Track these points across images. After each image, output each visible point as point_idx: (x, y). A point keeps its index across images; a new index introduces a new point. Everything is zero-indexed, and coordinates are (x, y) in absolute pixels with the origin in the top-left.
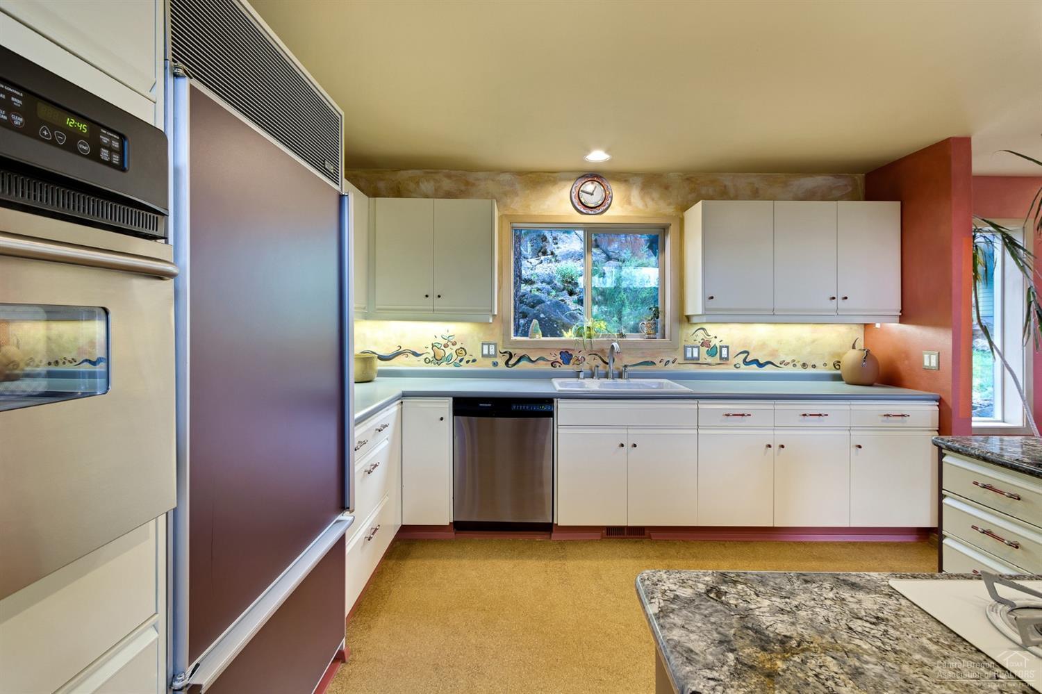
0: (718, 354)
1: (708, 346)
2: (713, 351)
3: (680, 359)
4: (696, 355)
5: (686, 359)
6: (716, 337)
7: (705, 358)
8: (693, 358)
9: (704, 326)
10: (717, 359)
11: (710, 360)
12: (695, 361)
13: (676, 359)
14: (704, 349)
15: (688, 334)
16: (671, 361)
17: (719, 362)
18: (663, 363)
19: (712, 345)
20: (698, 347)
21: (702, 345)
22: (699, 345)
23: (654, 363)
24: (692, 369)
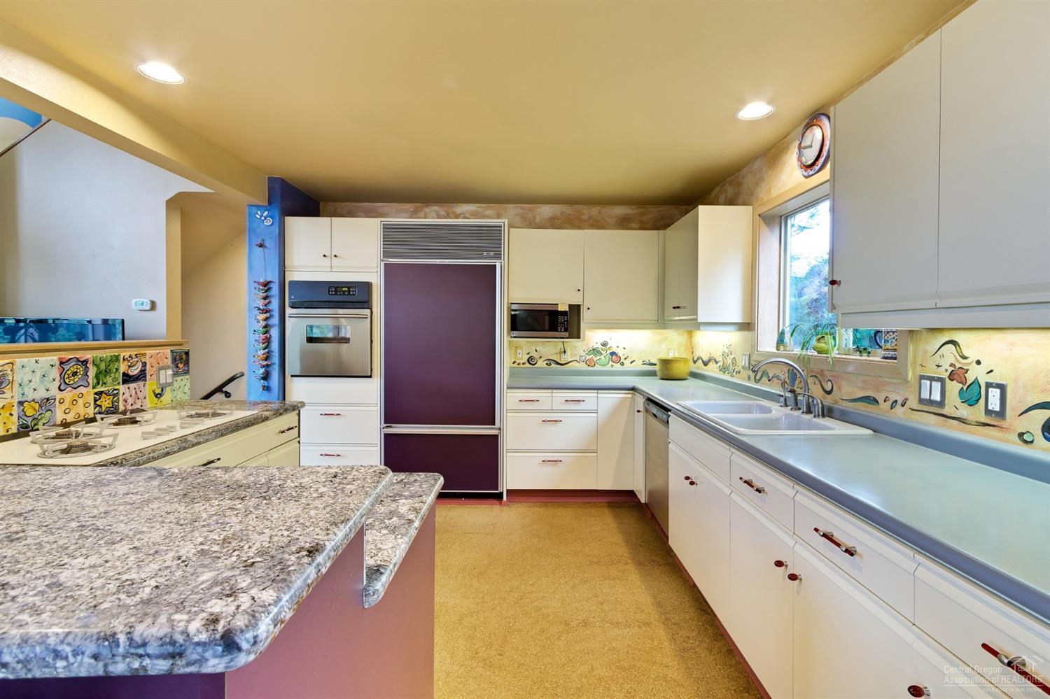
0: (982, 400)
1: (963, 381)
2: (972, 394)
3: (913, 403)
4: (936, 396)
5: (921, 401)
6: (978, 362)
7: (954, 403)
8: (930, 402)
9: (957, 336)
10: (977, 413)
11: (964, 411)
12: (935, 407)
13: (907, 399)
14: (954, 388)
15: (926, 351)
16: (900, 402)
17: (983, 419)
18: (889, 403)
19: (970, 380)
20: (941, 380)
21: (951, 377)
22: (945, 375)
23: (878, 403)
24: (930, 423)
